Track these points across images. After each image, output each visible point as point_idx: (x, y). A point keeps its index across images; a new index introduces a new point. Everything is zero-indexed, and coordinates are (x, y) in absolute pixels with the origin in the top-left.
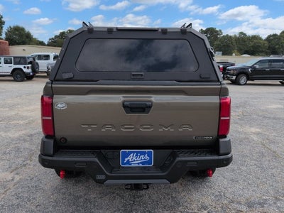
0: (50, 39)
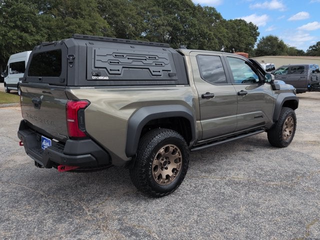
0: (310, 47)
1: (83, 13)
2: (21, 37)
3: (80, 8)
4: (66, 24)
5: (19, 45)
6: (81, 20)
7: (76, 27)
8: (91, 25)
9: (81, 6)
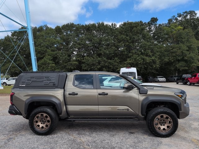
1: (183, 40)
2: (143, 59)
3: (181, 38)
4: (171, 48)
5: (142, 63)
6: (181, 45)
7: (177, 49)
8: (187, 47)
9: (182, 36)
